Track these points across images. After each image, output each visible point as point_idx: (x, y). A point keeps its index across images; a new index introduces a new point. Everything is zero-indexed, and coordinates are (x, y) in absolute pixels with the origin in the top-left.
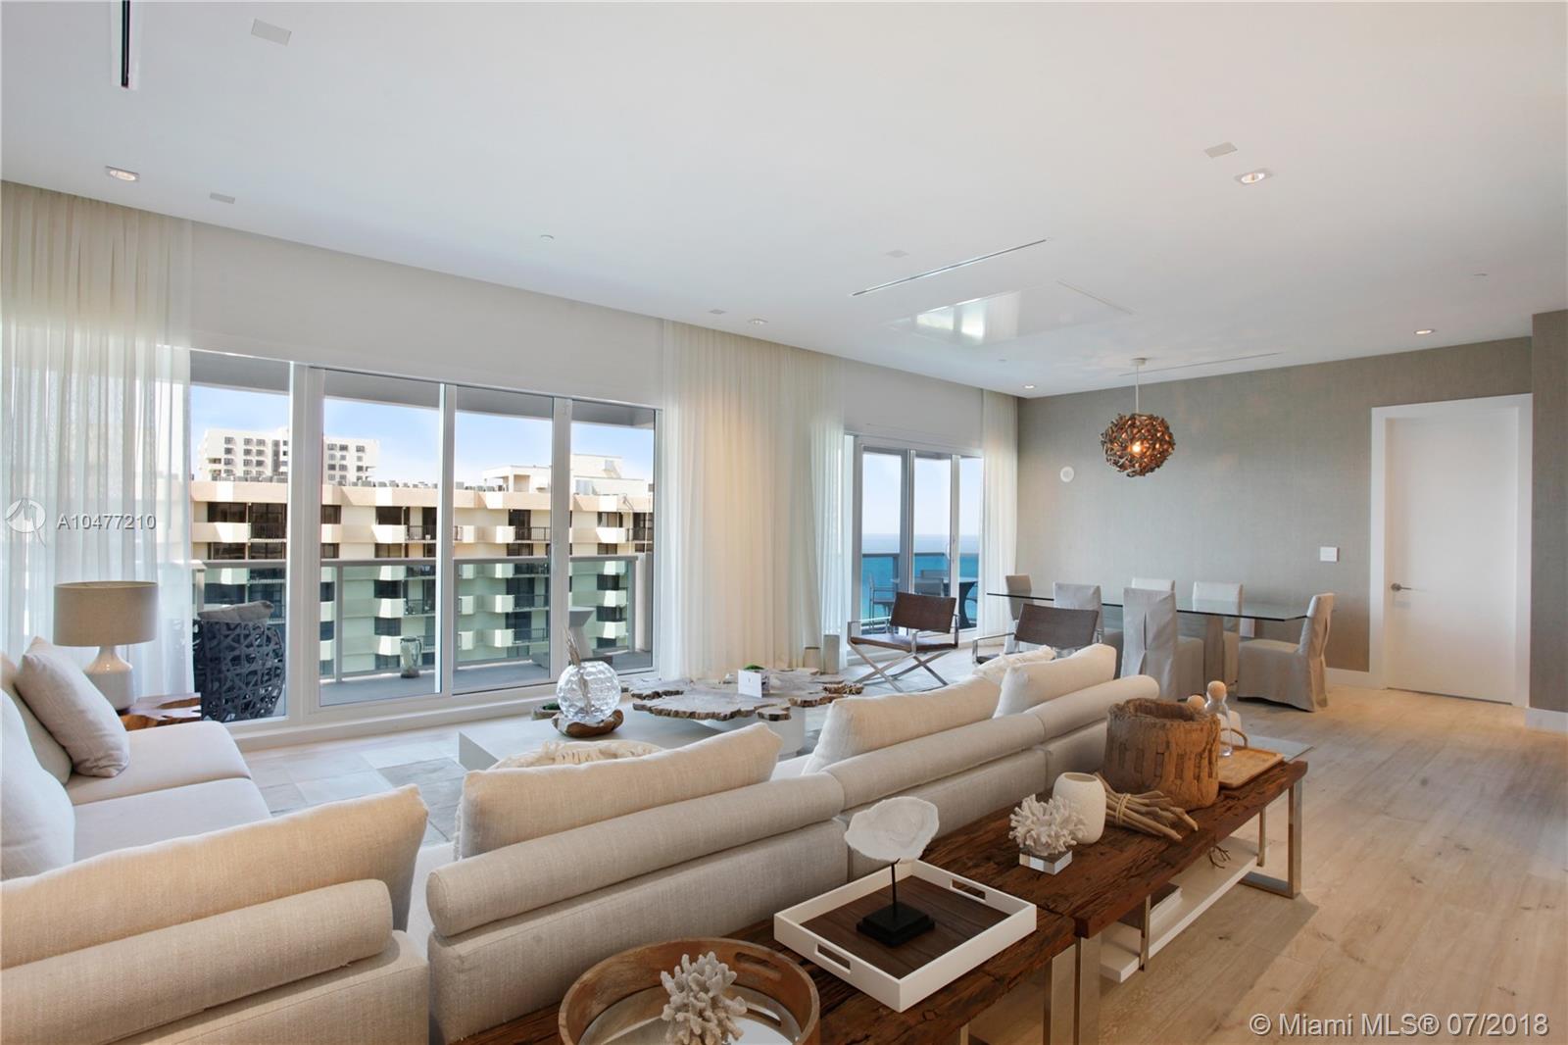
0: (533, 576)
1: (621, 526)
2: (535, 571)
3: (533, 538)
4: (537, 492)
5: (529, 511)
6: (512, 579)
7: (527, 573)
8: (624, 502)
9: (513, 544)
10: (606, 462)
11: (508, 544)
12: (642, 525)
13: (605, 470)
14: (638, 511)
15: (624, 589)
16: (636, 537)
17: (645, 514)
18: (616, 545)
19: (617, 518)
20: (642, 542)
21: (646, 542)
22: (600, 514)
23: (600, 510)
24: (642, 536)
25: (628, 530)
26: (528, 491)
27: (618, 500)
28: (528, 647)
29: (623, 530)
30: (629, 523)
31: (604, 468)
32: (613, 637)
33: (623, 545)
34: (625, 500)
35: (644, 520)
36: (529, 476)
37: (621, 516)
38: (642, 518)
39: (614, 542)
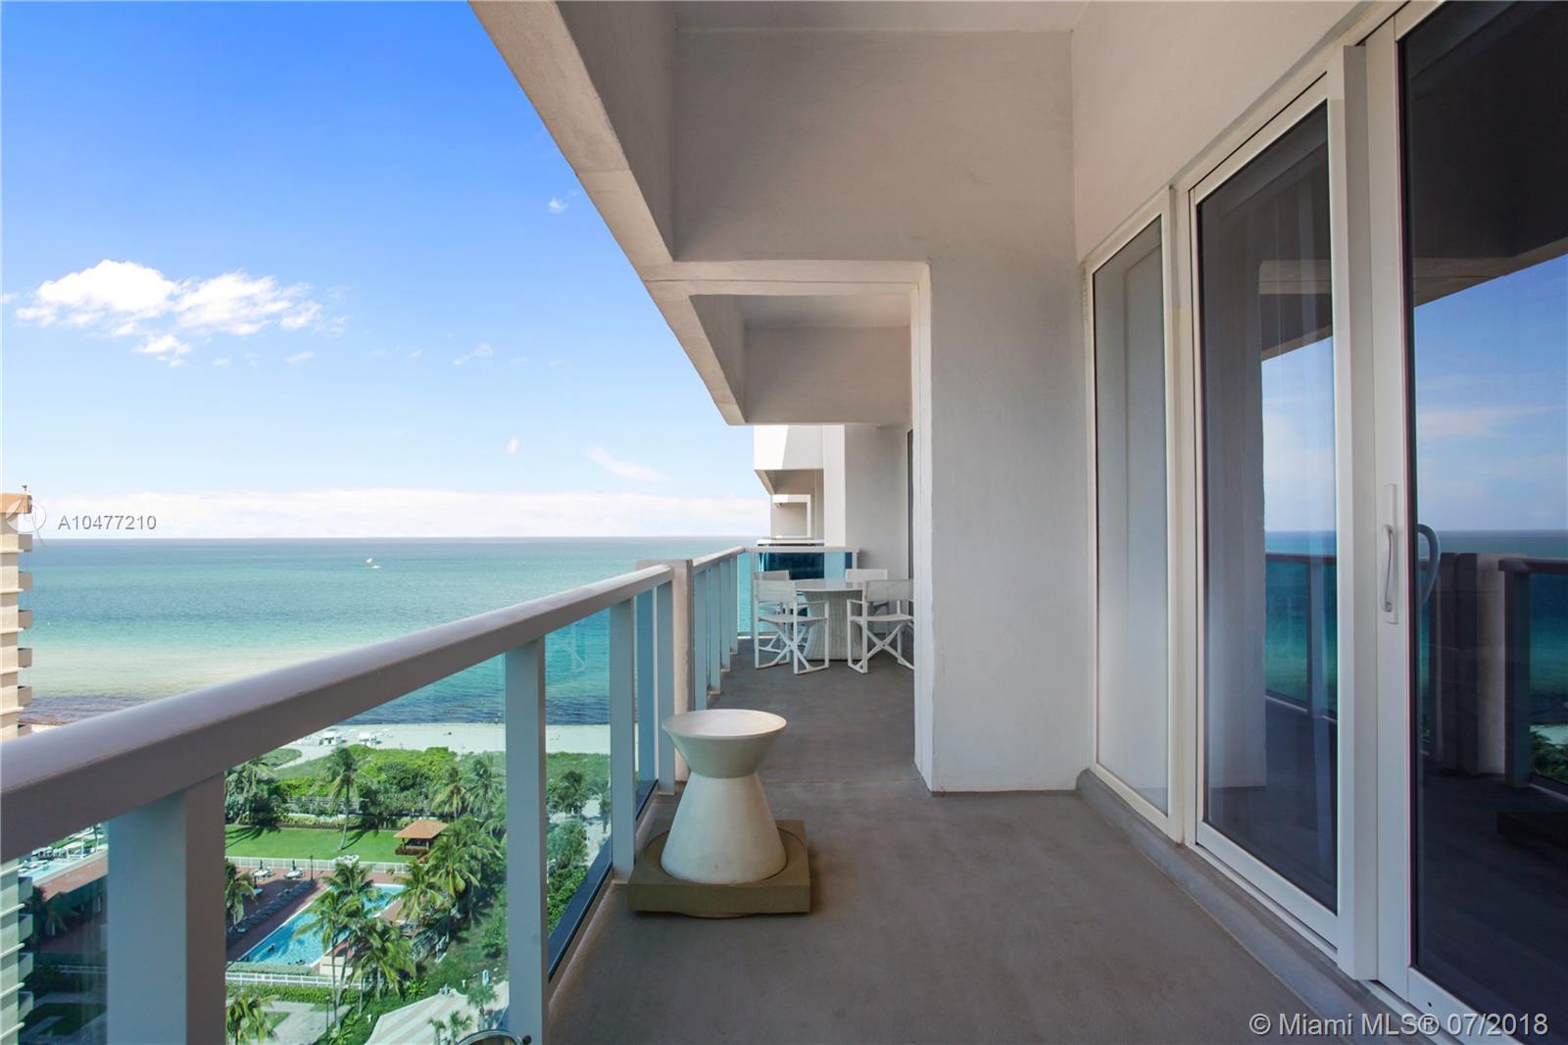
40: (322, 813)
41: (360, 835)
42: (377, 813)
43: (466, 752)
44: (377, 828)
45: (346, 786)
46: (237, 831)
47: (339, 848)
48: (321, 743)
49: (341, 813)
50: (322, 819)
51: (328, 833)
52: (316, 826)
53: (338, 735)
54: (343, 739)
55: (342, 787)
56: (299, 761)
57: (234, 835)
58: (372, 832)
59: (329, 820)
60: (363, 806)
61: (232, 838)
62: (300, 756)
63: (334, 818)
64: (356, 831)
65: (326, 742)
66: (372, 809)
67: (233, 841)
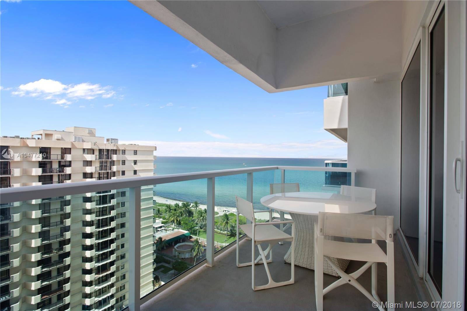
0: (51, 174)
1: (93, 154)
2: (53, 172)
3: (51, 159)
4: (56, 140)
5: (50, 148)
6: (41, 175)
7: (50, 173)
8: (94, 145)
9: (41, 161)
10: (89, 130)
11: (39, 161)
12: (102, 154)
13: (88, 133)
14: (101, 148)
15: (94, 178)
16: (100, 158)
17: (104, 149)
18: (91, 161)
19: (92, 151)
20: (102, 160)
21: (104, 160)
22: (84, 150)
23: (84, 148)
24: (102, 158)
25: (96, 155)
26: (52, 140)
27: (92, 144)
28: (50, 203)
29: (94, 155)
30: (97, 153)
31: (88, 132)
32: (90, 196)
33: (94, 161)
34: (95, 144)
35: (104, 152)
36: (52, 134)
37: (93, 150)
38: (102, 151)
39: (90, 160)
40: (221, 230)
41: (230, 238)
42: (234, 232)
43: (259, 219)
44: (234, 237)
45: (227, 224)
46: (203, 231)
47: (225, 241)
48: (224, 211)
49: (226, 231)
50: (222, 232)
51: (223, 236)
52: (220, 233)
53: (227, 210)
54: (229, 211)
55: (226, 224)
56: (218, 215)
57: (202, 232)
58: (233, 237)
59: (223, 232)
60: (231, 230)
61: (201, 233)
62: (218, 214)
63: (224, 232)
64: (229, 236)
65: (225, 211)
66: (233, 231)
67: (202, 234)
